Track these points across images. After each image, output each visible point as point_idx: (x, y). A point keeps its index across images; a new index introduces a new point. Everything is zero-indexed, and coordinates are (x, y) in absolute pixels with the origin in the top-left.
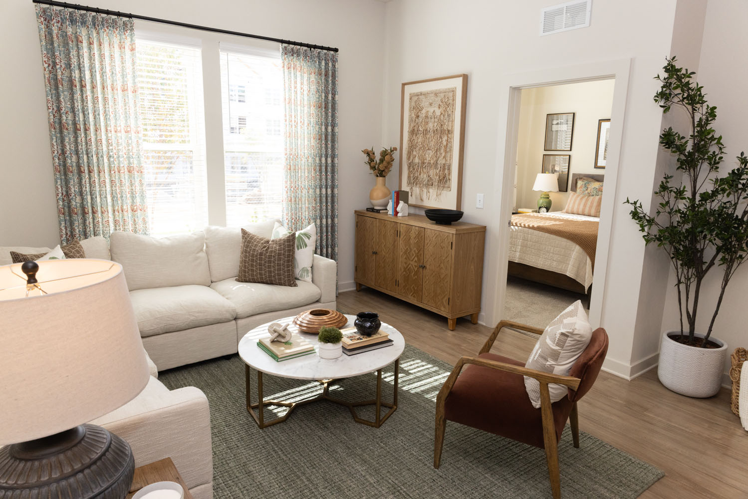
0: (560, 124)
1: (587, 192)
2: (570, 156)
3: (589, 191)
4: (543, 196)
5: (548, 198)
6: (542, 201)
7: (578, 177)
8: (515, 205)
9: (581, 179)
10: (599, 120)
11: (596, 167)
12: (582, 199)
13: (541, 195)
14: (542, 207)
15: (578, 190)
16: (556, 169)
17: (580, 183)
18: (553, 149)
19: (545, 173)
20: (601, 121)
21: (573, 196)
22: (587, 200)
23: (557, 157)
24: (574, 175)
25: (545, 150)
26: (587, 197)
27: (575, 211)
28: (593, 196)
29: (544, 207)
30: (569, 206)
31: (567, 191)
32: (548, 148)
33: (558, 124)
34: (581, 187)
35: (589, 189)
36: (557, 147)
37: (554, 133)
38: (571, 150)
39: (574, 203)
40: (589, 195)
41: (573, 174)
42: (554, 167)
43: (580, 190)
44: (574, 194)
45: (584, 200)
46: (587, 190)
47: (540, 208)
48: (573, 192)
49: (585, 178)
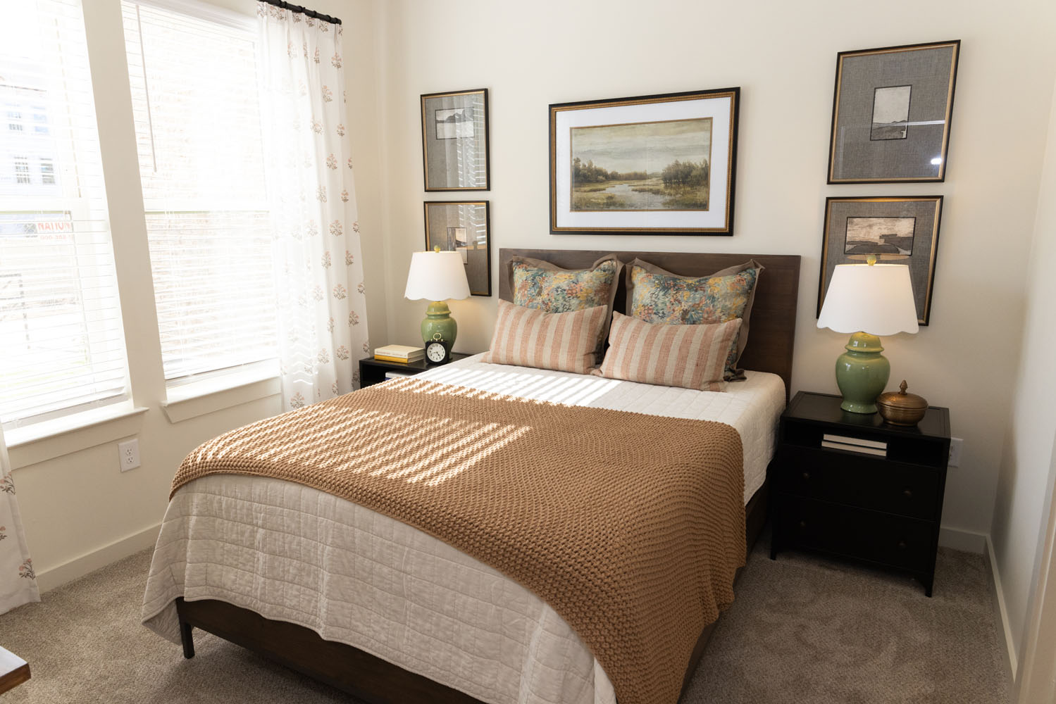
0: (460, 121)
1: (539, 299)
2: (488, 203)
3: (544, 296)
4: (433, 312)
5: (447, 316)
6: (431, 326)
7: (514, 258)
8: (366, 338)
9: (520, 262)
10: (551, 106)
11: (555, 230)
12: (530, 322)
13: (429, 310)
14: (434, 342)
15: (518, 296)
16: (458, 239)
17: (520, 275)
18: (449, 186)
19: (432, 249)
20: (554, 108)
21: (507, 313)
22: (545, 326)
23: (460, 206)
24: (503, 252)
25: (426, 191)
26: (541, 317)
27: (517, 357)
28: (556, 311)
29: (439, 342)
30: (498, 343)
31: (490, 295)
32: (435, 186)
33: (452, 119)
34: (523, 287)
35: (545, 292)
36: (458, 181)
37: (448, 144)
38: (488, 188)
39: (512, 337)
40: (550, 309)
41: (501, 250)
42: (454, 234)
43: (524, 295)
44: (509, 308)
45: (536, 327)
46: (539, 294)
47: (428, 344)
48: (507, 303)
49: (529, 260)
